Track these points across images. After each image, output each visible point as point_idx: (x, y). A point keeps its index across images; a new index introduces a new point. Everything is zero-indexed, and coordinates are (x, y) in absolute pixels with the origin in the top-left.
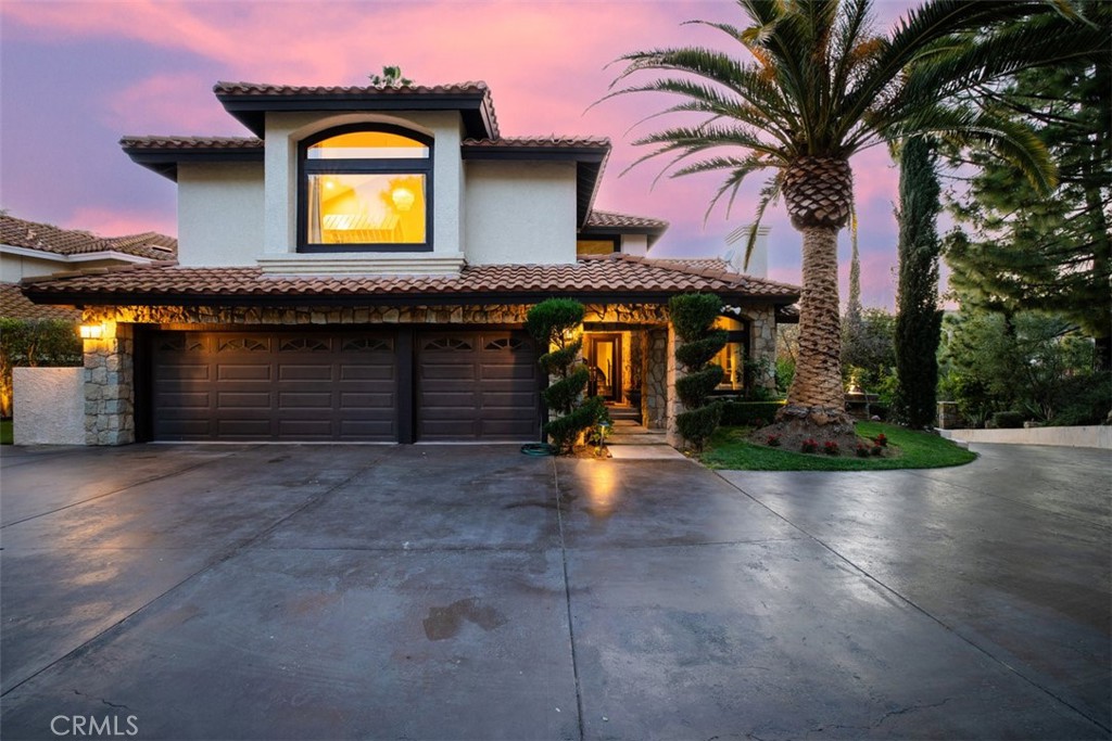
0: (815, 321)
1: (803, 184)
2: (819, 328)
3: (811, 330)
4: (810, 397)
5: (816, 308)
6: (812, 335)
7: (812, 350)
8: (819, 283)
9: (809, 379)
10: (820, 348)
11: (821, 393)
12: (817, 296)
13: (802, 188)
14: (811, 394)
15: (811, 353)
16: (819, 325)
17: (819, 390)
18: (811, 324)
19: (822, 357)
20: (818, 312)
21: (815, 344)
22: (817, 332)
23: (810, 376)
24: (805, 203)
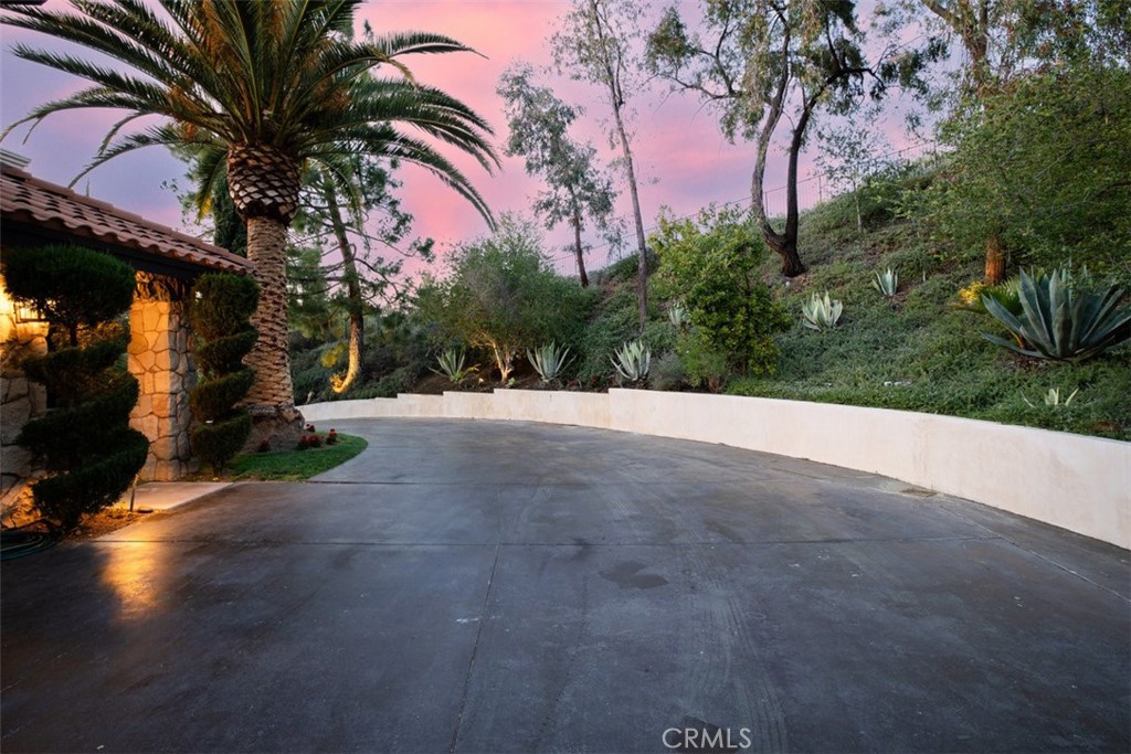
0: (274, 316)
1: (269, 173)
2: (278, 324)
3: (270, 325)
4: (274, 395)
5: (274, 303)
6: (271, 329)
7: (271, 346)
8: (276, 278)
9: (270, 376)
10: (279, 344)
11: (284, 390)
12: (275, 290)
13: (268, 176)
14: (275, 392)
15: (269, 349)
16: (277, 320)
17: (281, 387)
18: (270, 319)
19: (280, 353)
20: (277, 306)
21: (275, 340)
22: (276, 327)
23: (269, 372)
24: (271, 193)
